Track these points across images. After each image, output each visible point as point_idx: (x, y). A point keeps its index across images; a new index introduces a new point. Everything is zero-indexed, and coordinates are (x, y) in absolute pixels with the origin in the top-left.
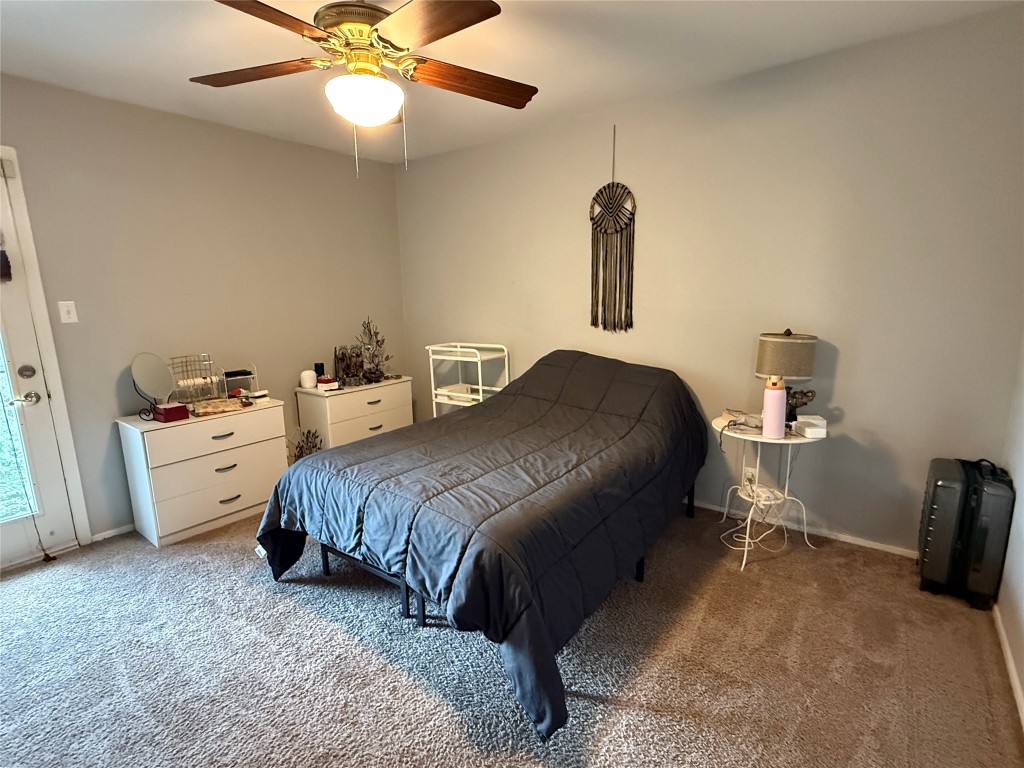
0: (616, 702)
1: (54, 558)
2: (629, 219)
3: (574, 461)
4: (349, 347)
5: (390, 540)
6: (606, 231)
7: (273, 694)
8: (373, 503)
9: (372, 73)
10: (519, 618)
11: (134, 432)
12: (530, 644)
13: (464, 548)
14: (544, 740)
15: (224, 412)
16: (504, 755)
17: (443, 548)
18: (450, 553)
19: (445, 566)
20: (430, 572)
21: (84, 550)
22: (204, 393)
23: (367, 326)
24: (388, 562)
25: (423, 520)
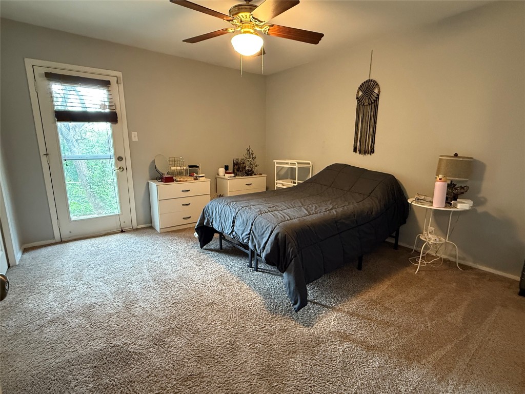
0: (333, 309)
1: (124, 232)
2: (376, 98)
3: (330, 208)
4: (240, 159)
5: (244, 230)
6: (364, 104)
7: (195, 283)
8: (239, 215)
9: (250, 33)
10: (291, 261)
11: (154, 185)
12: (294, 272)
13: (272, 232)
14: (296, 312)
15: (187, 181)
16: (279, 316)
17: (264, 232)
18: (266, 234)
19: (264, 239)
20: (258, 242)
21: (135, 230)
22: (180, 173)
23: (248, 150)
24: (243, 238)
25: (257, 221)
